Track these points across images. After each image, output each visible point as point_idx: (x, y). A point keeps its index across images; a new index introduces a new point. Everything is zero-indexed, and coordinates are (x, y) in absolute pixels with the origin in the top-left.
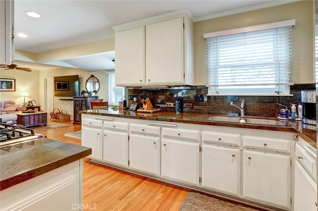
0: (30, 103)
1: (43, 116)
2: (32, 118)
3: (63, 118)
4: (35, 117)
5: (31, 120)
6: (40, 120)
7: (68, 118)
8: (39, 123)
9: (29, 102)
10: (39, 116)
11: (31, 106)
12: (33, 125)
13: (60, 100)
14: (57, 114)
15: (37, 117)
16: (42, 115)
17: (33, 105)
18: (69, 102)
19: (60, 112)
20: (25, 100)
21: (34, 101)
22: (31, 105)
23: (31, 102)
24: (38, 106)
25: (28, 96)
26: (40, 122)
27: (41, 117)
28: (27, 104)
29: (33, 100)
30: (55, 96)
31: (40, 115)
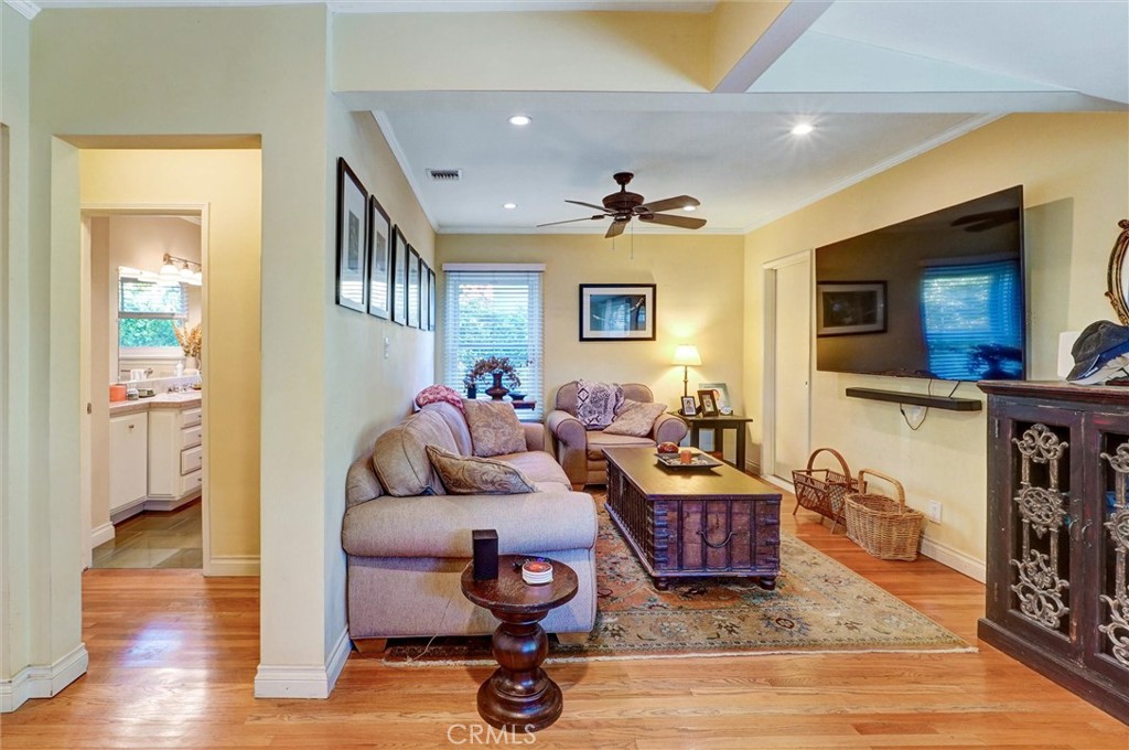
0: (707, 399)
1: (754, 516)
2: (693, 520)
3: (878, 532)
4: (712, 519)
5: (686, 537)
6: (736, 539)
7: (912, 536)
8: (729, 563)
9: (701, 394)
10: (730, 515)
11: (709, 414)
12: (696, 568)
13: (851, 392)
14: (830, 484)
15: (722, 520)
16: (747, 508)
17: (716, 412)
18: (915, 414)
19: (854, 475)
20: (686, 382)
21: (720, 390)
22: (709, 409)
23: (710, 393)
24: (738, 415)
25: (700, 363)
26: (736, 552)
27: (741, 521)
28: (692, 405)
29: (719, 385)
30: (820, 368)
31: (736, 508)
